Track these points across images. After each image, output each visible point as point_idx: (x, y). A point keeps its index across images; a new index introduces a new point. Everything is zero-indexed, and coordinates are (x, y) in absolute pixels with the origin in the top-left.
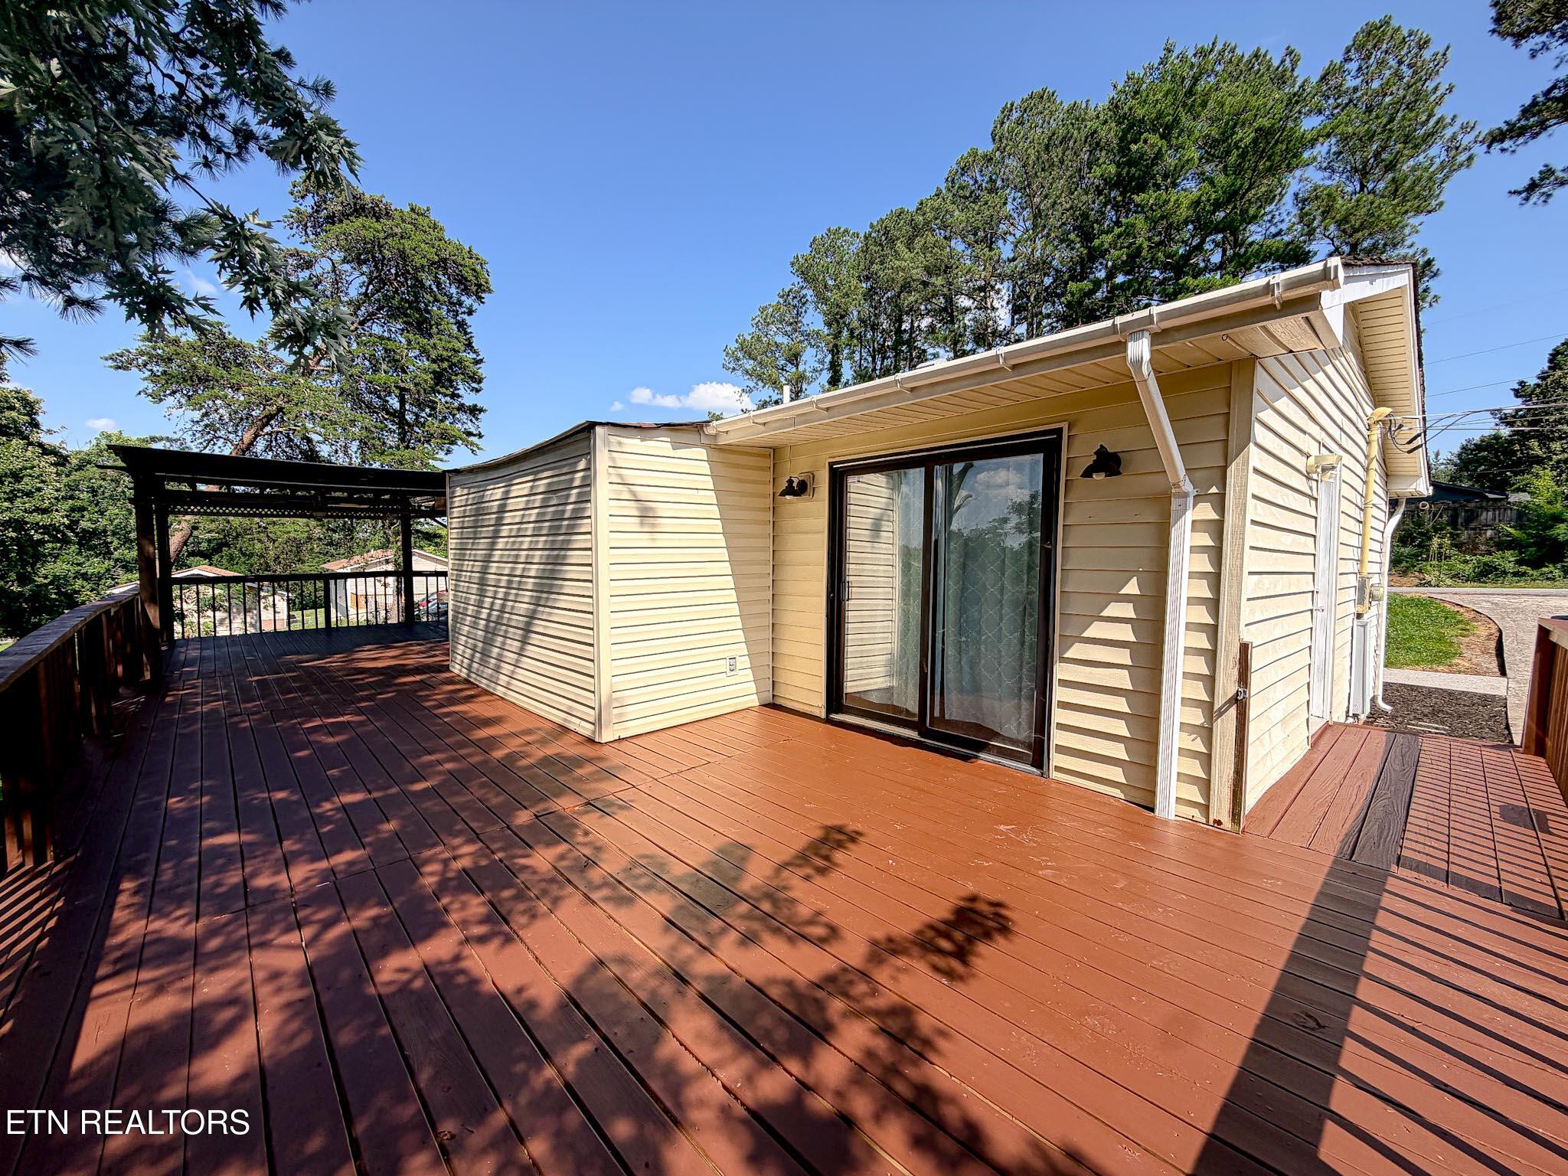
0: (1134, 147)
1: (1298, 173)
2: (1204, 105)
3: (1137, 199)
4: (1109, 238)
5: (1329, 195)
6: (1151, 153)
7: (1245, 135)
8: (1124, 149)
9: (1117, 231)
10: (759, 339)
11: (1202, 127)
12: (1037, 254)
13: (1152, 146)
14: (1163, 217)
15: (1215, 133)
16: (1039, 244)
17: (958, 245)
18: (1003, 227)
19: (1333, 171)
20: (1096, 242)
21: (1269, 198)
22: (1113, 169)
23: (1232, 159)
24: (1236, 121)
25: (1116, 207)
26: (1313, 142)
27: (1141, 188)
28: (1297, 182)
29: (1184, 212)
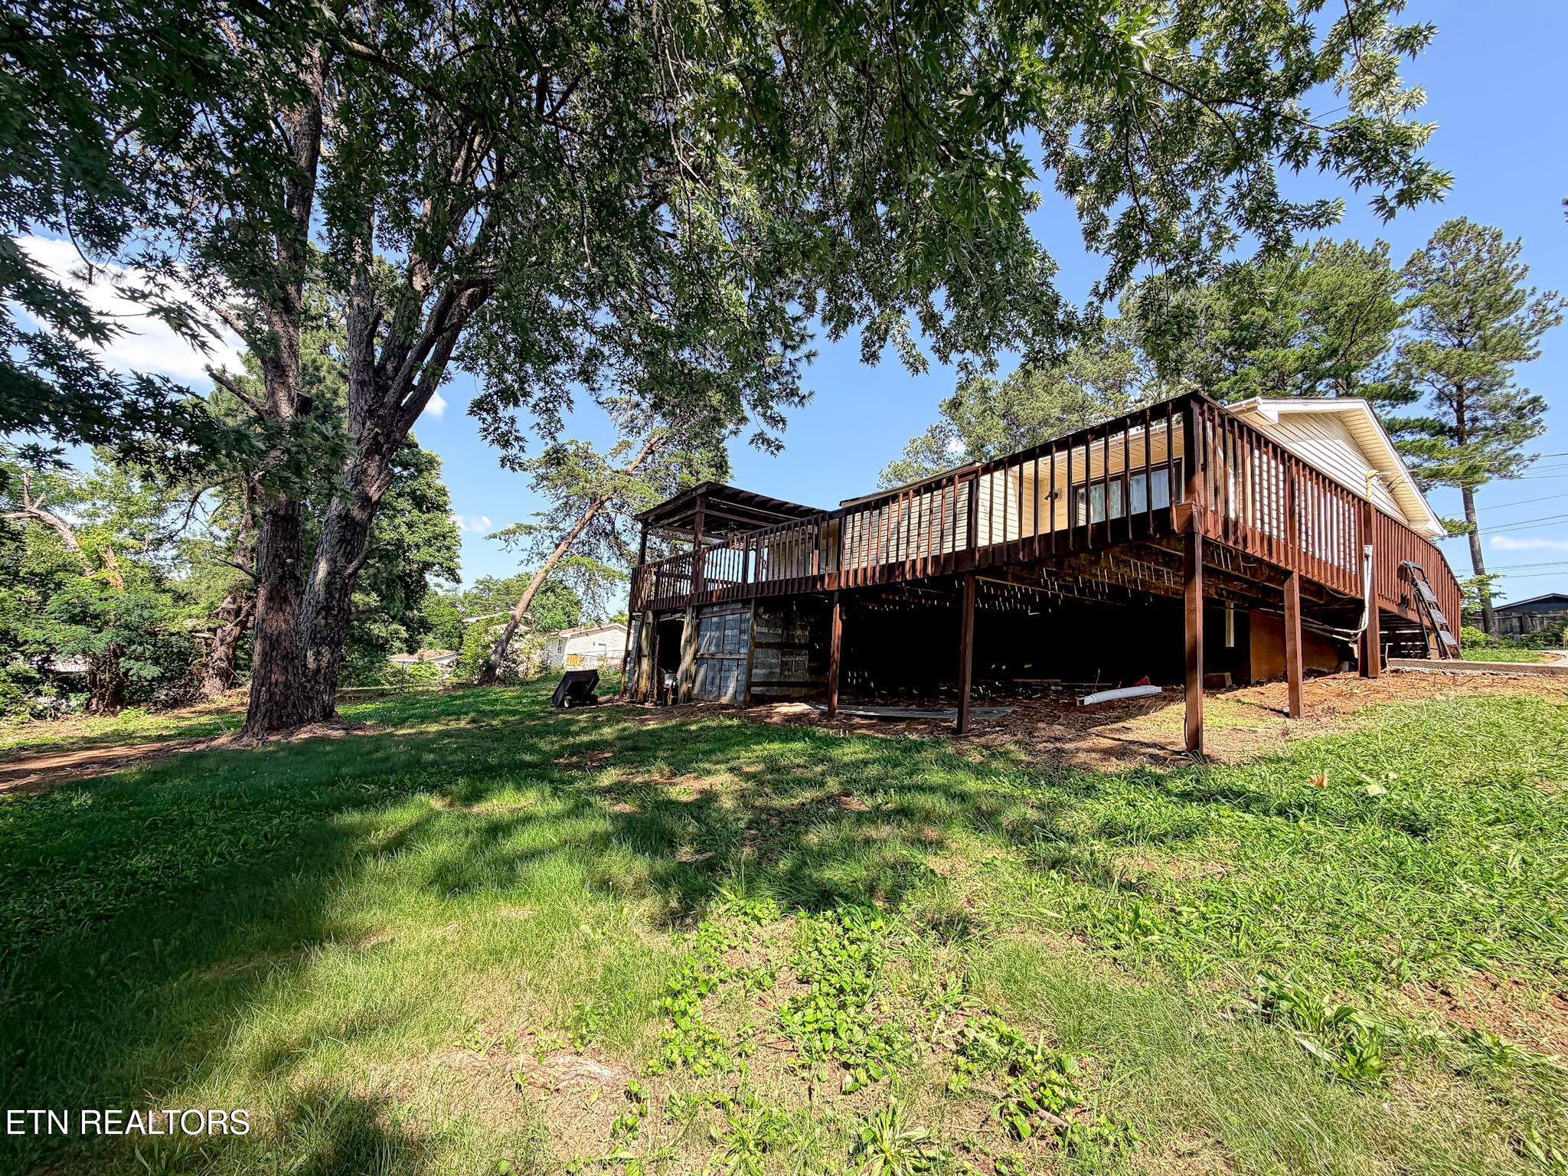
0: (1243, 318)
1: (1396, 332)
2: (1304, 284)
3: (1249, 355)
4: (1227, 384)
5: (1420, 350)
6: (1259, 322)
7: (1341, 308)
8: (1235, 315)
9: (1233, 378)
10: (909, 465)
11: (1305, 299)
12: (1164, 396)
13: (1260, 316)
14: (1274, 368)
15: (1315, 304)
16: (1164, 388)
17: (1089, 390)
18: (1130, 376)
19: (1431, 330)
20: (1215, 388)
21: (1372, 352)
22: (1227, 333)
23: (1332, 323)
24: (1335, 294)
25: (1232, 359)
26: (1402, 311)
27: (1253, 346)
28: (1395, 338)
29: (1292, 364)
